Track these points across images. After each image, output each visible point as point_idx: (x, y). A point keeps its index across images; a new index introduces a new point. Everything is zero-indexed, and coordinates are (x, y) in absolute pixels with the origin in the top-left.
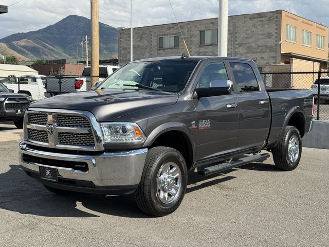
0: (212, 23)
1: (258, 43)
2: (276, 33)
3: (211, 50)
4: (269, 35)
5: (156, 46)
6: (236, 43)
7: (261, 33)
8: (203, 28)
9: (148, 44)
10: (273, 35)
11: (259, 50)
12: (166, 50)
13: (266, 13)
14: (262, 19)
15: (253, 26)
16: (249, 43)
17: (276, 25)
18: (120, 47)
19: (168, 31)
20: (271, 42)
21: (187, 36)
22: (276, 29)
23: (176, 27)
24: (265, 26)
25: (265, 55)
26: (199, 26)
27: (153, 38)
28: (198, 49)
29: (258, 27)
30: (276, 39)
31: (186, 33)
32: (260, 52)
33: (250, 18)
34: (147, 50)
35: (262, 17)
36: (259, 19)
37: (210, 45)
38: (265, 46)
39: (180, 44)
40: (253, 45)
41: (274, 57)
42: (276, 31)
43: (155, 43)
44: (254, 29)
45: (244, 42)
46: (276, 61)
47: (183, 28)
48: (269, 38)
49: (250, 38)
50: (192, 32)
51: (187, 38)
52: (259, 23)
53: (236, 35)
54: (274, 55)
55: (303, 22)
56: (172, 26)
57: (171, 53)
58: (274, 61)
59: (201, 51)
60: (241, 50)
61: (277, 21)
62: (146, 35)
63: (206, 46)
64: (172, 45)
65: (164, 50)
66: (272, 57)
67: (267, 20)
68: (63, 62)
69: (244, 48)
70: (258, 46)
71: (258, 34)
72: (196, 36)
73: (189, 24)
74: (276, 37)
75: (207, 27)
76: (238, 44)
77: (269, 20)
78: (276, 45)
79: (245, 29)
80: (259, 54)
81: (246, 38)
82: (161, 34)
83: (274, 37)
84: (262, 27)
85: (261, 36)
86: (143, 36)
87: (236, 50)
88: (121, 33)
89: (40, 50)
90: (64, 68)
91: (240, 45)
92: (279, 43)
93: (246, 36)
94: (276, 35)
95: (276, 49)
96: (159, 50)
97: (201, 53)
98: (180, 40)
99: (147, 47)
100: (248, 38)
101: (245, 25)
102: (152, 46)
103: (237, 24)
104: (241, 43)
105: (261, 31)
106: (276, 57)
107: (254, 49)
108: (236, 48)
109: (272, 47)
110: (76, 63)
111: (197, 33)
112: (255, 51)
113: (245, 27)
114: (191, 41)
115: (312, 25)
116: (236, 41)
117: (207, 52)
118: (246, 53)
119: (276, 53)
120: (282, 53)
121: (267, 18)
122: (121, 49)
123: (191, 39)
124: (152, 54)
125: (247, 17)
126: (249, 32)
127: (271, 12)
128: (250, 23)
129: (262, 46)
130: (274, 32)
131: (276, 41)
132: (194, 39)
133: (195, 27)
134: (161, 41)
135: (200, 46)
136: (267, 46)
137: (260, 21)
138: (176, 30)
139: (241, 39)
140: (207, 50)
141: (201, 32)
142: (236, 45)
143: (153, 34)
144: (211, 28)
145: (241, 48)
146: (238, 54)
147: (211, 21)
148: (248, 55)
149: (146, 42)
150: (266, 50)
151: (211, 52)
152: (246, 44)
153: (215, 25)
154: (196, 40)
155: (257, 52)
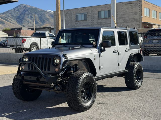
0: (104, 7)
1: (130, 17)
2: (139, 12)
3: (104, 21)
4: (136, 13)
5: (74, 19)
6: (118, 17)
7: (131, 12)
8: (99, 10)
9: (70, 18)
10: (137, 13)
11: (130, 21)
12: (80, 22)
13: (134, 1)
14: (132, 4)
15: (127, 8)
16: (125, 17)
17: (139, 8)
18: (55, 20)
19: (81, 12)
20: (136, 17)
21: (91, 14)
22: (139, 10)
23: (85, 9)
24: (134, 8)
25: (134, 24)
26: (97, 9)
27: (73, 15)
28: (97, 21)
29: (130, 9)
30: (140, 15)
31: (91, 12)
32: (131, 22)
33: (125, 4)
34: (70, 22)
35: (132, 3)
36: (130, 5)
37: (104, 19)
38: (133, 19)
39: (87, 18)
40: (127, 18)
41: (138, 24)
42: (139, 11)
43: (74, 18)
44: (128, 10)
45: (122, 17)
46: (139, 26)
47: (89, 10)
48: (135, 14)
49: (125, 14)
50: (93, 12)
51: (91, 15)
52: (130, 7)
53: (118, 13)
54: (139, 23)
55: (152, 6)
56: (83, 9)
57: (83, 23)
58: (138, 27)
59: (99, 22)
60: (121, 21)
61: (139, 6)
62: (69, 14)
63: (101, 19)
64: (83, 19)
65: (79, 21)
66: (137, 25)
67: (134, 5)
68: (20, 29)
69: (122, 20)
70: (130, 19)
71: (130, 13)
72: (96, 14)
73: (92, 8)
74: (139, 14)
75: (102, 9)
76: (119, 18)
77: (135, 5)
78: (139, 18)
79: (122, 10)
80: (130, 23)
81: (123, 15)
82: (77, 13)
83: (138, 14)
84: (131, 9)
85: (131, 14)
86: (67, 14)
87: (118, 21)
88: (55, 13)
89: (5, 23)
90: (21, 32)
91: (120, 18)
92: (141, 17)
93: (123, 14)
94: (139, 13)
95: (139, 20)
96: (76, 22)
97: (99, 23)
98: (87, 16)
99: (69, 20)
100: (124, 14)
101: (123, 8)
102: (72, 20)
103: (118, 7)
104: (120, 17)
105: (131, 11)
106: (139, 24)
107: (128, 20)
108: (118, 20)
109: (137, 19)
110: (27, 29)
111: (97, 12)
112: (128, 21)
113: (122, 9)
114: (93, 17)
115: (157, 8)
116: (118, 16)
117: (102, 22)
118: (123, 23)
119: (139, 22)
120: (142, 22)
121: (134, 4)
122: (55, 21)
123: (93, 16)
124: (72, 24)
125: (123, 4)
126: (125, 11)
127: (137, 1)
128: (125, 7)
129: (132, 19)
130: (138, 11)
131: (139, 16)
132: (95, 16)
133: (95, 9)
134: (77, 17)
135: (98, 19)
136: (134, 18)
137: (131, 6)
138: (85, 11)
139: (120, 15)
140: (102, 21)
141: (98, 12)
142: (118, 18)
143: (73, 14)
144: (104, 10)
145: (121, 20)
146: (118, 23)
147: (104, 6)
148: (124, 23)
149: (69, 17)
150: (134, 21)
151: (104, 22)
152: (123, 18)
153: (106, 8)
154: (96, 16)
155: (129, 22)
